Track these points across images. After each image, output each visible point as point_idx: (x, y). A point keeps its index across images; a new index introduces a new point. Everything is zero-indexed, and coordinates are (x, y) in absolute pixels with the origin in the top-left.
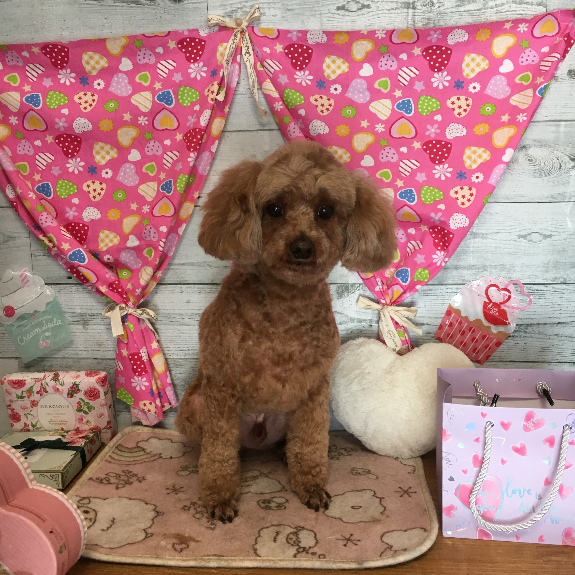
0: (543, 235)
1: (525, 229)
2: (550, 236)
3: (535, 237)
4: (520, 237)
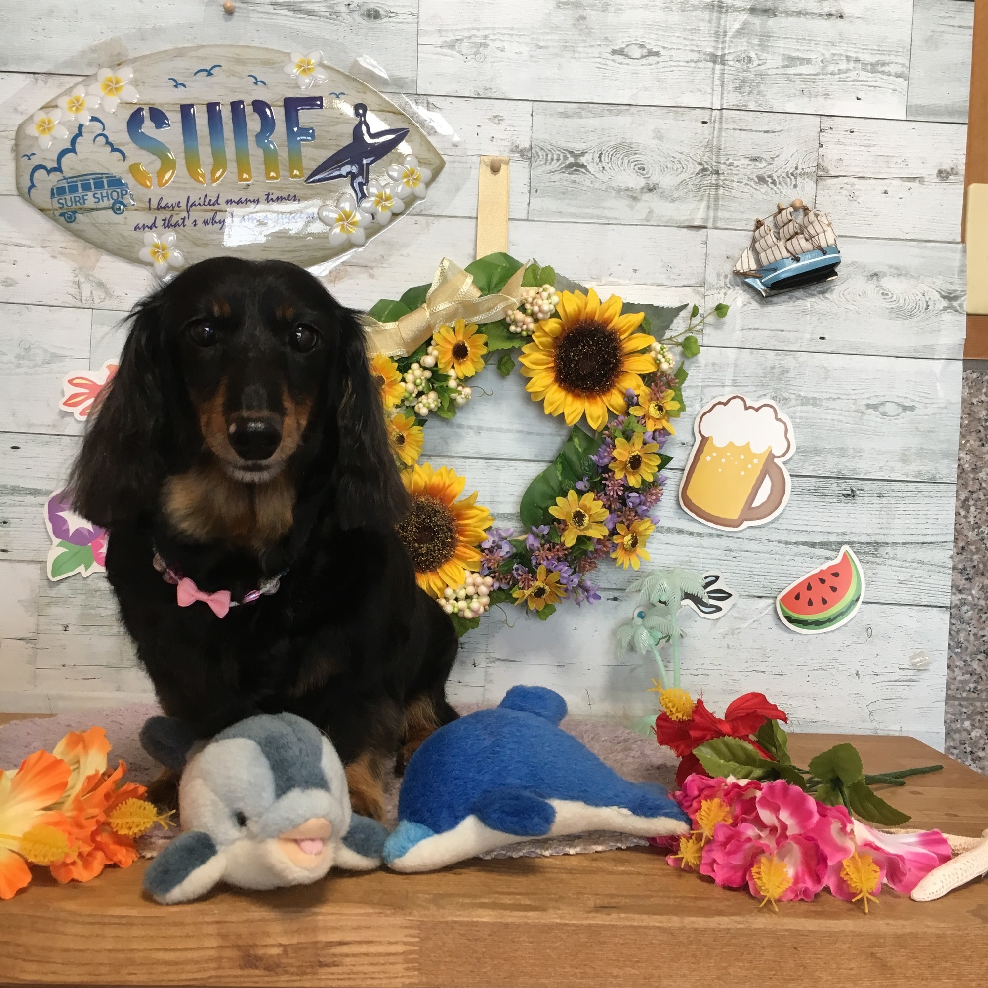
0: (903, 406)
1: (876, 396)
2: (912, 408)
3: (890, 408)
4: (869, 406)
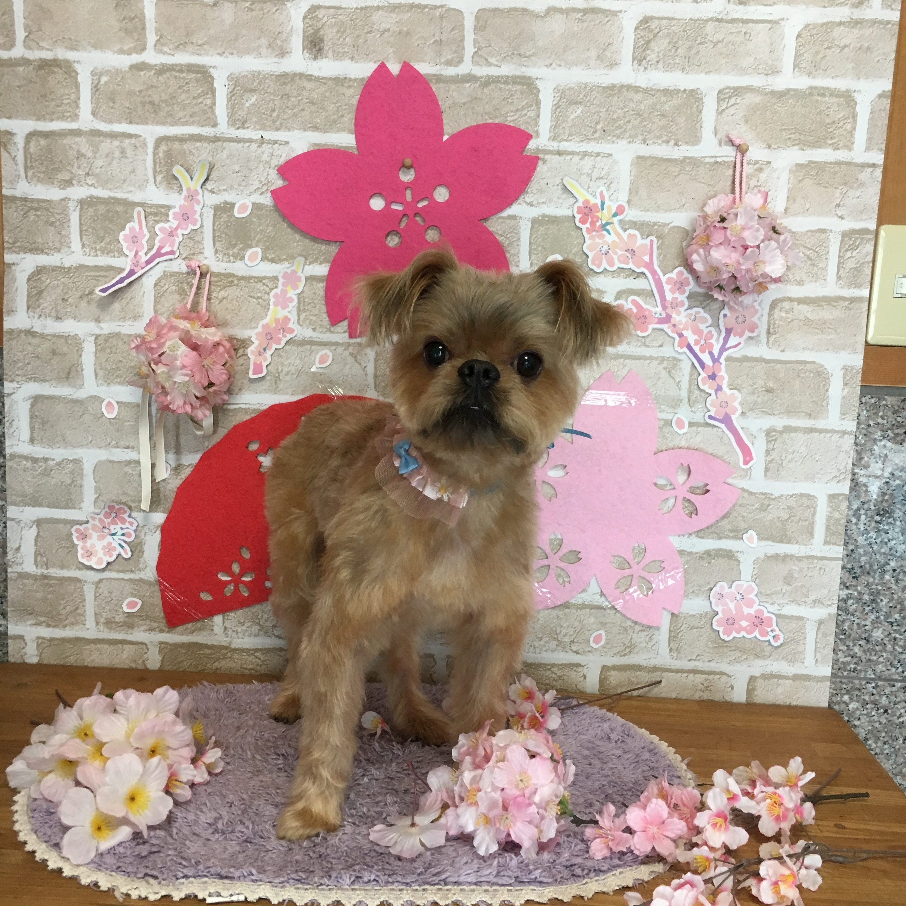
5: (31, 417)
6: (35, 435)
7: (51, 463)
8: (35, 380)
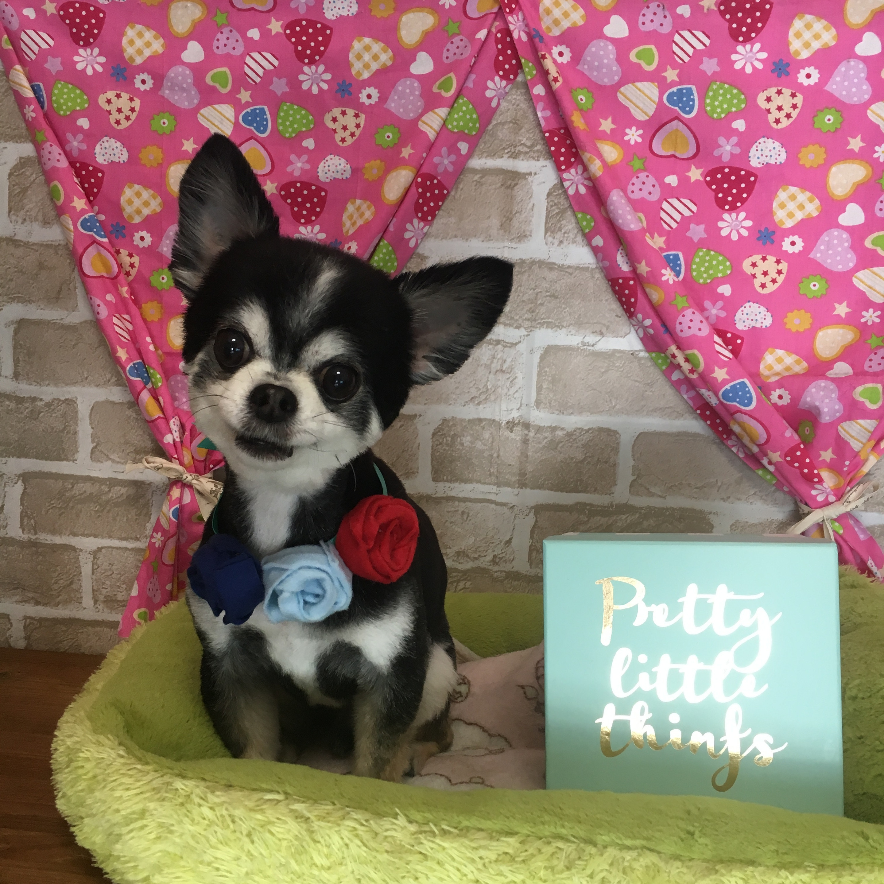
5: (15, 347)
6: (20, 370)
7: (40, 404)
8: (19, 300)
